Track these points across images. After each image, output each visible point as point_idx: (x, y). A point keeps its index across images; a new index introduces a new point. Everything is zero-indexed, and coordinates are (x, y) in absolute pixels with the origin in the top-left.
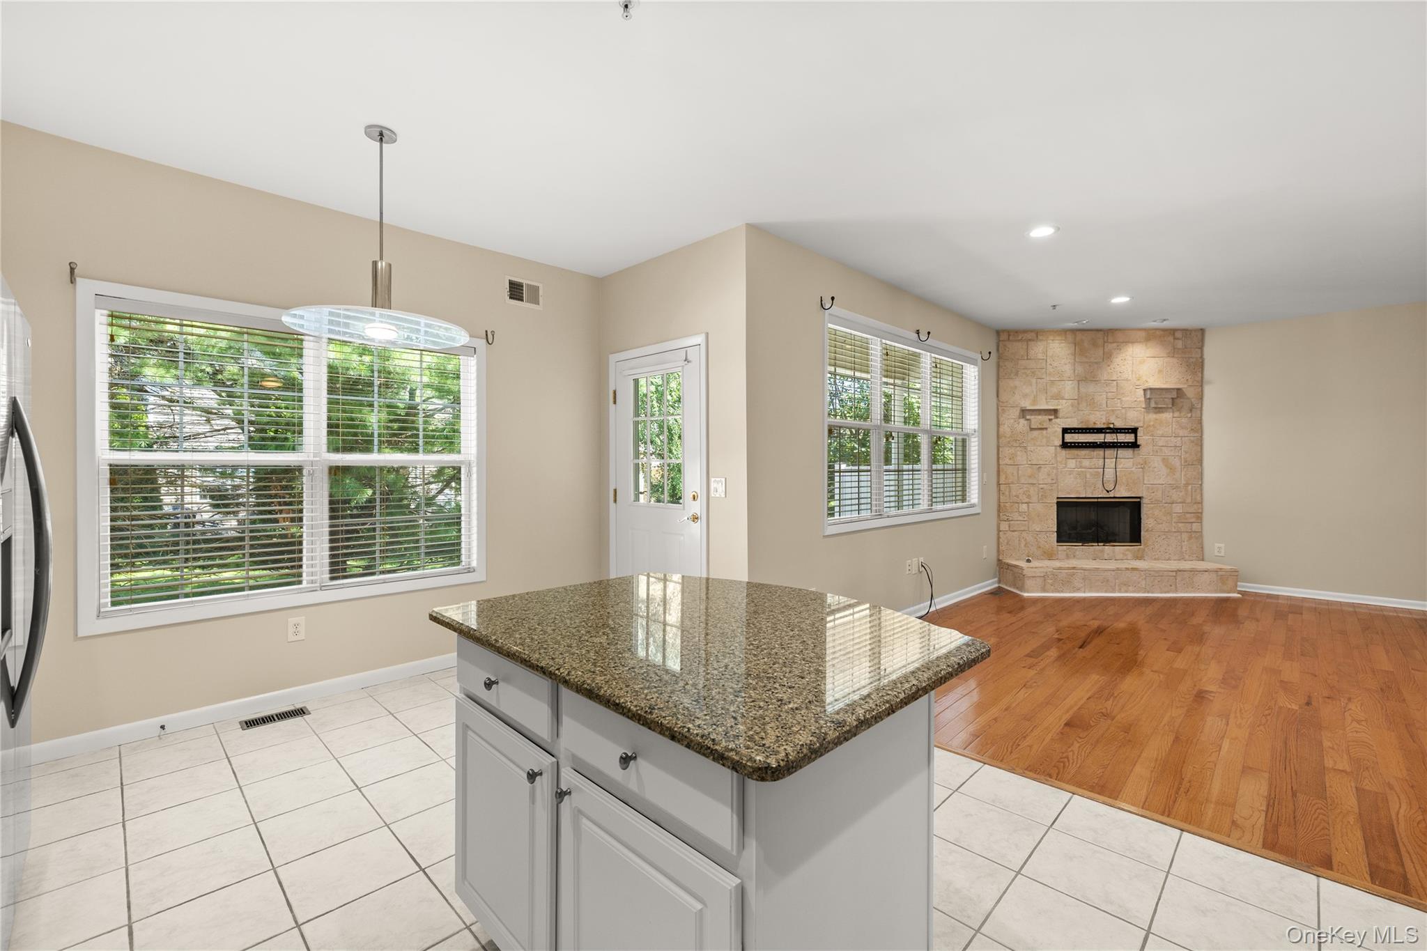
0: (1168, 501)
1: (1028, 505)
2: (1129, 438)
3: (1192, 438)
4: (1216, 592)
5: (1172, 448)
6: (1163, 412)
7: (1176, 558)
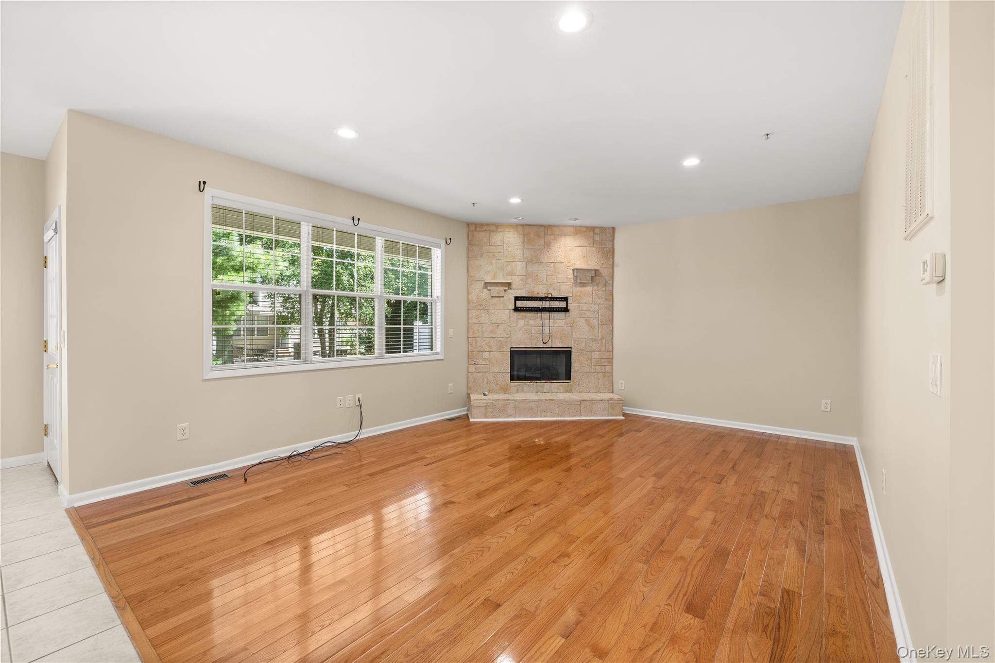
0: (590, 350)
1: (490, 353)
2: (562, 304)
3: (606, 305)
4: (608, 415)
5: (592, 312)
6: (586, 286)
7: (595, 391)
